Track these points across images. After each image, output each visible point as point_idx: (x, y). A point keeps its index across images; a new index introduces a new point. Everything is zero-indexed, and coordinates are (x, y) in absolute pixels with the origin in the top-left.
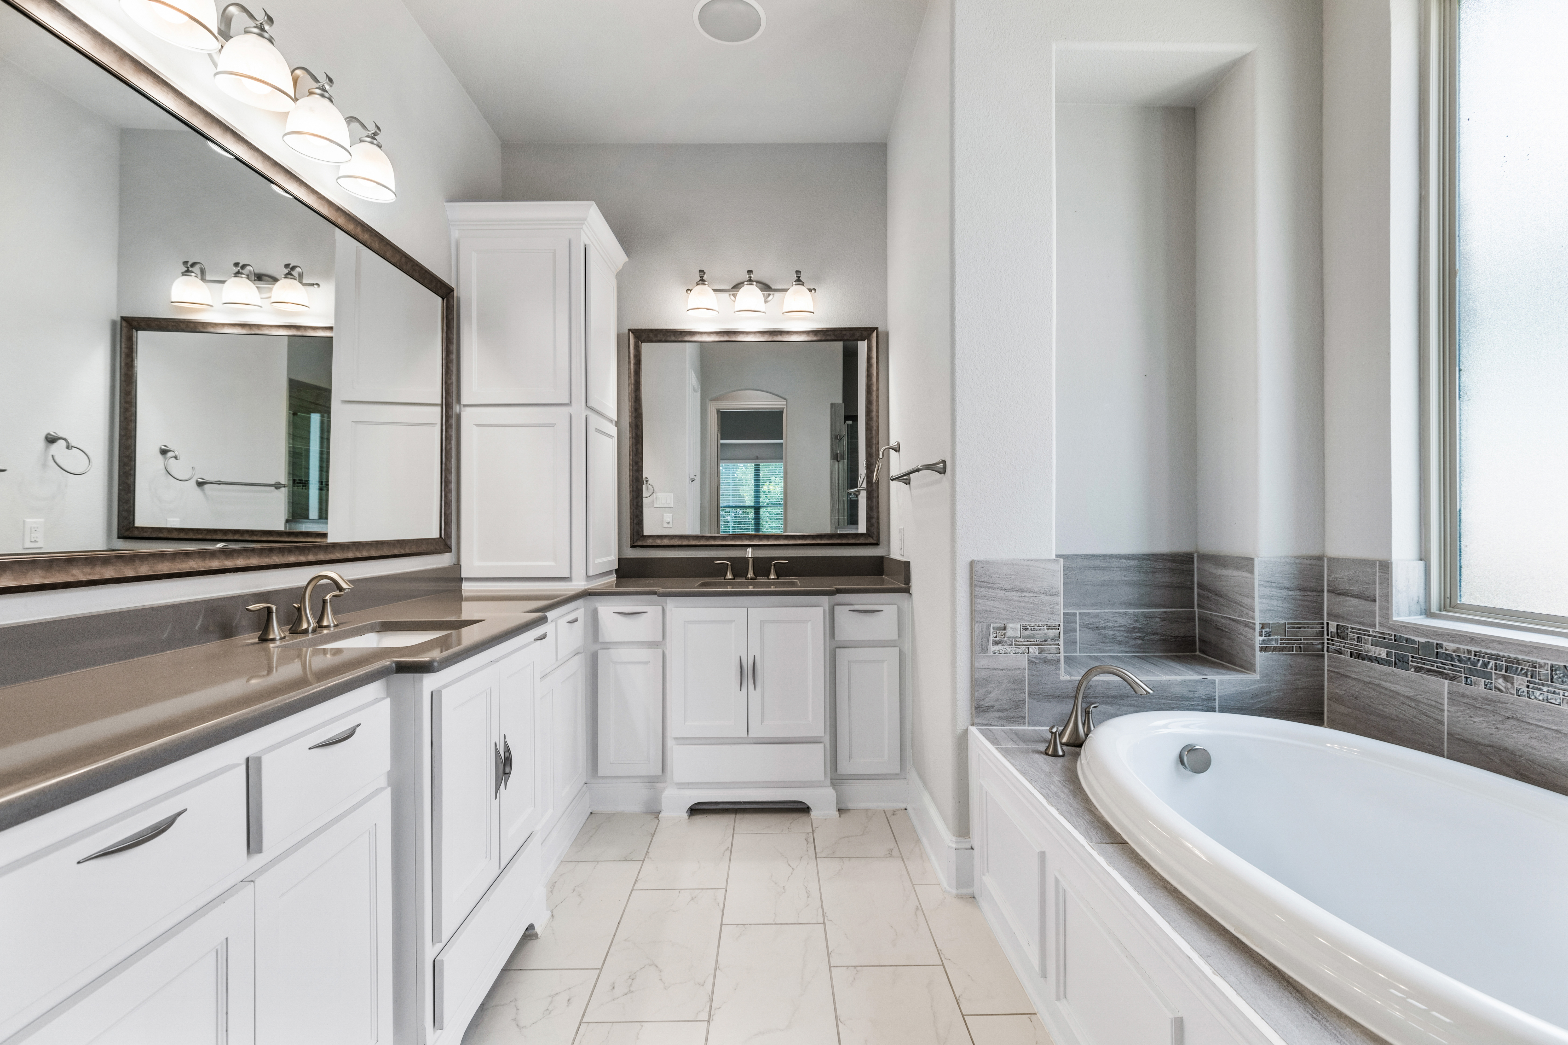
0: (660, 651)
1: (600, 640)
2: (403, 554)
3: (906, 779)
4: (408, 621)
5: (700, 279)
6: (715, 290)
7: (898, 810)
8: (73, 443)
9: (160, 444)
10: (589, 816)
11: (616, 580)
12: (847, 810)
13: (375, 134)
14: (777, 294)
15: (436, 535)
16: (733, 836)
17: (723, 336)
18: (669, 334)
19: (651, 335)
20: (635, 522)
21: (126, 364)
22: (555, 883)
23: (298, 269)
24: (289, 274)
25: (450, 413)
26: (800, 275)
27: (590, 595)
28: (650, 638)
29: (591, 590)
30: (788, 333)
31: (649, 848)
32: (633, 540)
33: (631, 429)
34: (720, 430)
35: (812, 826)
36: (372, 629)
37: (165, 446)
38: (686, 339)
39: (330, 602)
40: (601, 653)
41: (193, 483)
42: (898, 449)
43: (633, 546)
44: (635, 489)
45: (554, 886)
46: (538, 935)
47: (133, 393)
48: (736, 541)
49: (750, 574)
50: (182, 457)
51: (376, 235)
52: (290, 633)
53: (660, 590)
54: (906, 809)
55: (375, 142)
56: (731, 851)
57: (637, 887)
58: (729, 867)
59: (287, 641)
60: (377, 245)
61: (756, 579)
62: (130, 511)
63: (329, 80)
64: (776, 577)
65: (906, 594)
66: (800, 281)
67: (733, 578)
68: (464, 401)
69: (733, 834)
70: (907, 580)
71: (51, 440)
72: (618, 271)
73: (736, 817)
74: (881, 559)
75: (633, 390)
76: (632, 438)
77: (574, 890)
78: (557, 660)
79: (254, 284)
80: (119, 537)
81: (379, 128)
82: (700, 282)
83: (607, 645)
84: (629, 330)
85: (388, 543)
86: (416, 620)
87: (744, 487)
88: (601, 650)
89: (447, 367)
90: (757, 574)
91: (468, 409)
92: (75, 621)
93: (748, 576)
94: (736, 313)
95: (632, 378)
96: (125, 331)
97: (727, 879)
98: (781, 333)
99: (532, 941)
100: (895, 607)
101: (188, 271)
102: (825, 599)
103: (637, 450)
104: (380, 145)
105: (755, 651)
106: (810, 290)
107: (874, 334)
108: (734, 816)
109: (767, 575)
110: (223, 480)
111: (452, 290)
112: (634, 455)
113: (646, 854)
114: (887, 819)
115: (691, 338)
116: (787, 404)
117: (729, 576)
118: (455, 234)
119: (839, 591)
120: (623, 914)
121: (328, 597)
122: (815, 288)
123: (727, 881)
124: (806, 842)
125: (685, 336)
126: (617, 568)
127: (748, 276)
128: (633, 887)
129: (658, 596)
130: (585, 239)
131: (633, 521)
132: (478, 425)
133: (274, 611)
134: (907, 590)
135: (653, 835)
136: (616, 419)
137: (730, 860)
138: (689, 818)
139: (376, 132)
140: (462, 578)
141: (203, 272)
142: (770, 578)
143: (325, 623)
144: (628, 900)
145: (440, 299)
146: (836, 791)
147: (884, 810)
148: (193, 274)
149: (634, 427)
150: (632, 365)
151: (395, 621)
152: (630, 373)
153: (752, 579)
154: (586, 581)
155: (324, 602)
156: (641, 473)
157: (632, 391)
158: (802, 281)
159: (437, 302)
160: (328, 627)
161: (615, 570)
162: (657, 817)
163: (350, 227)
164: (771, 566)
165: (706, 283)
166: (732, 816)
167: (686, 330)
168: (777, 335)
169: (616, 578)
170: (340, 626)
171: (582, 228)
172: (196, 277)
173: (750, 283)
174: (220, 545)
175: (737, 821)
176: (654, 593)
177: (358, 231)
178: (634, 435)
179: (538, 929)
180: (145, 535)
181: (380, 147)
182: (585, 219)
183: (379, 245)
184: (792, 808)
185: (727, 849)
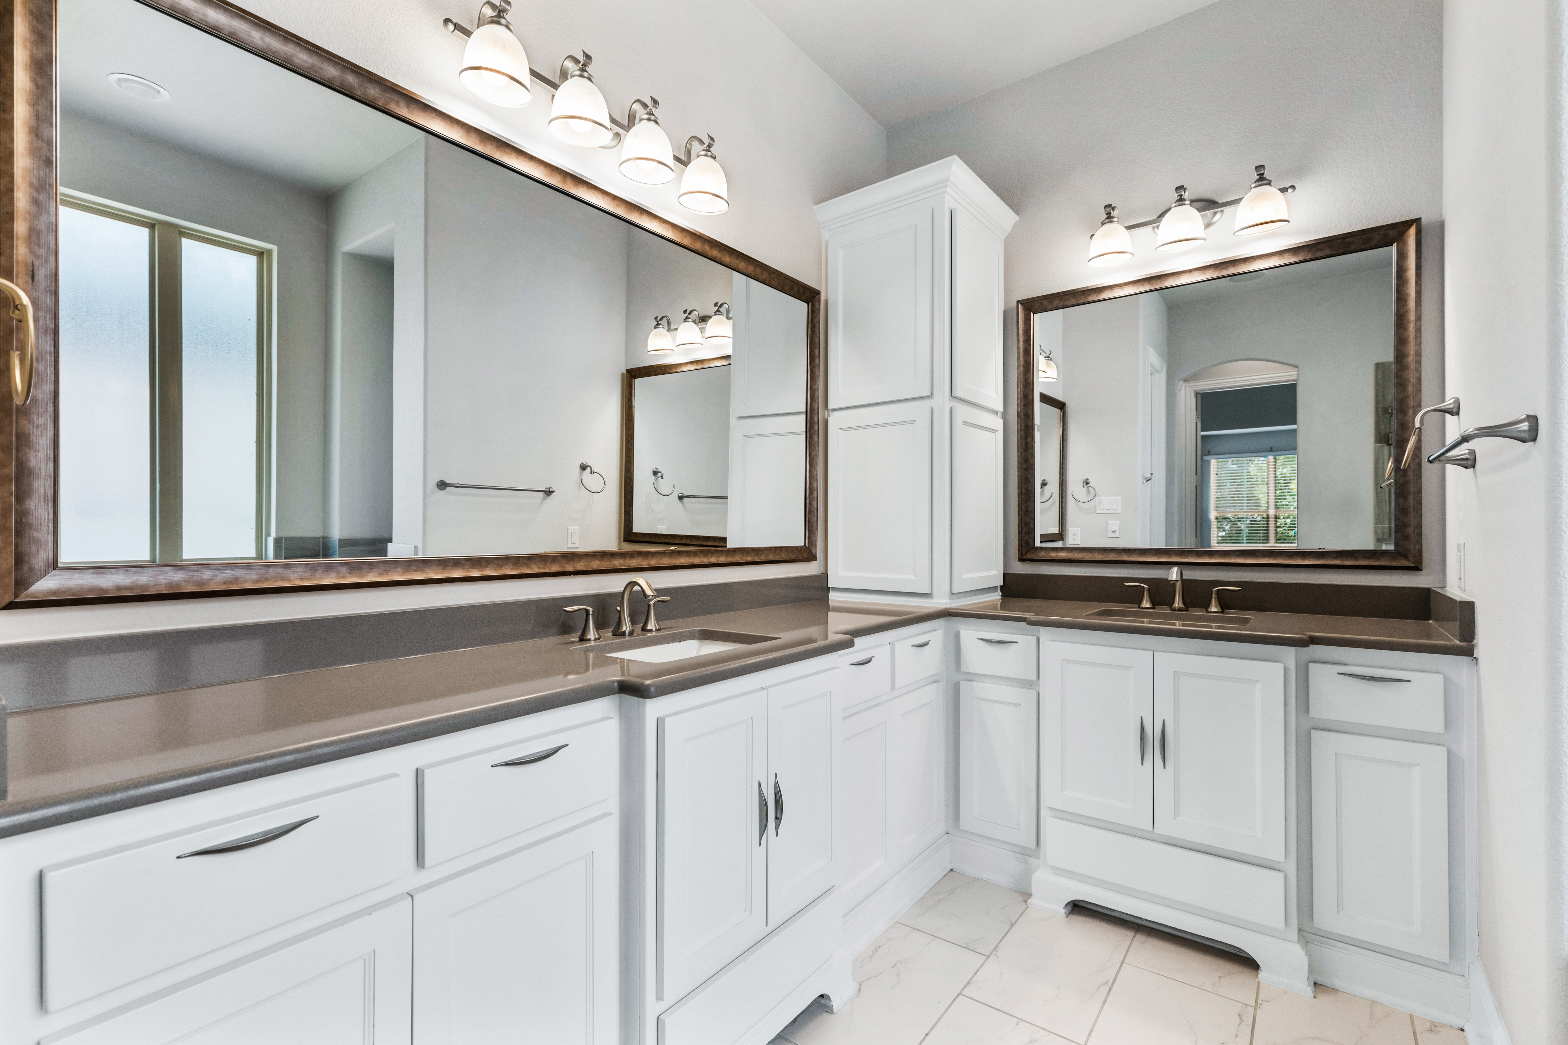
0: (1033, 693)
1: (963, 669)
2: (757, 562)
3: (1463, 976)
4: (721, 631)
5: (1107, 216)
6: (1129, 228)
7: (1444, 1026)
8: (594, 470)
9: (653, 468)
10: (948, 872)
11: (1002, 599)
12: (1333, 990)
13: (710, 146)
14: (1227, 210)
15: (801, 543)
16: (1121, 966)
17: (1143, 285)
18: (1067, 297)
19: (1045, 302)
20: (1024, 530)
21: (629, 406)
22: (879, 947)
23: (726, 306)
24: (718, 311)
25: (816, 419)
26: (1263, 172)
27: (950, 616)
28: (1022, 676)
29: (952, 609)
30: (1246, 260)
31: (1001, 941)
32: (1022, 552)
33: (1019, 420)
34: (1200, 417)
35: (1257, 995)
36: (691, 636)
37: (656, 468)
38: (1091, 299)
39: (654, 607)
40: (963, 685)
41: (675, 497)
42: (1455, 410)
43: (1021, 560)
44: (1023, 491)
45: (876, 951)
46: (833, 1010)
47: (632, 428)
48: (1160, 558)
49: (1178, 603)
50: (665, 476)
51: (725, 250)
52: (613, 635)
53: (1030, 616)
54: (1462, 1030)
55: (709, 153)
56: (1110, 989)
57: (967, 992)
58: (1100, 1012)
59: (603, 641)
60: (728, 259)
61: (1187, 611)
62: (630, 520)
63: (653, 102)
64: (1220, 610)
65: (1465, 659)
66: (1265, 179)
67: (1152, 606)
68: (831, 406)
69: (1123, 962)
70: (1468, 632)
71: (583, 468)
72: (1007, 235)
73: (1134, 936)
74: (1427, 593)
75: (1022, 373)
76: (1021, 431)
77: (895, 965)
78: (893, 688)
79: (698, 326)
80: (624, 541)
81: (712, 139)
82: (1107, 221)
83: (971, 677)
84: (1018, 302)
85: (741, 550)
86: (728, 631)
87: (1261, 486)
88: (963, 682)
89: (812, 372)
90: (1188, 604)
91: (835, 414)
92: (426, 612)
93: (1174, 606)
94: (1158, 249)
95: (1021, 358)
96: (628, 379)
97: (1091, 1031)
98: (1234, 262)
99: (826, 1014)
100: (1440, 678)
101: (658, 324)
102: (1289, 653)
103: (1027, 444)
104: (714, 156)
105: (1164, 713)
106: (1283, 190)
107: (1412, 231)
108: (1133, 934)
109: (1206, 606)
110: (695, 494)
111: (818, 293)
112: (1023, 451)
113: (995, 948)
114: (1415, 1033)
115: (1097, 296)
116: (1298, 374)
117: (1146, 604)
118: (826, 235)
119: (1314, 641)
120: (936, 1023)
121: (652, 603)
122: (1294, 185)
123: (1090, 1034)
124: (1238, 1020)
125: (1089, 295)
126: (1002, 585)
127: (1176, 195)
128: (963, 989)
129: (1027, 624)
130: (949, 203)
131: (1022, 529)
132: (843, 429)
133: (591, 613)
134: (1468, 651)
135: (1013, 925)
136: (1002, 410)
137: (1105, 1002)
138: (1067, 916)
139: (709, 143)
140: (829, 588)
141: (669, 323)
142: (1209, 610)
143: (649, 627)
144: (950, 1006)
145: (806, 304)
146: (1309, 953)
147: (1411, 1016)
148: (661, 326)
149: (1023, 417)
150: (1021, 343)
151: (711, 630)
152: (1018, 353)
153: (1180, 610)
154: (950, 599)
155: (649, 606)
156: (1031, 472)
157: (1021, 375)
158: (1268, 178)
159: (800, 308)
160: (651, 630)
161: (1000, 586)
162: (1026, 901)
163: (698, 246)
164: (1212, 593)
165: (1115, 220)
166: (1130, 934)
167: (1090, 288)
168: (1227, 268)
169: (1002, 596)
170: (662, 631)
171: (945, 192)
172: (663, 328)
173: (1180, 203)
174: (673, 548)
175: (1136, 944)
176: (1023, 620)
177: (707, 248)
178: (1023, 427)
179: (836, 1003)
180: (637, 539)
181: (715, 158)
182: (947, 180)
183: (730, 258)
184: (1229, 953)
185: (1105, 983)
